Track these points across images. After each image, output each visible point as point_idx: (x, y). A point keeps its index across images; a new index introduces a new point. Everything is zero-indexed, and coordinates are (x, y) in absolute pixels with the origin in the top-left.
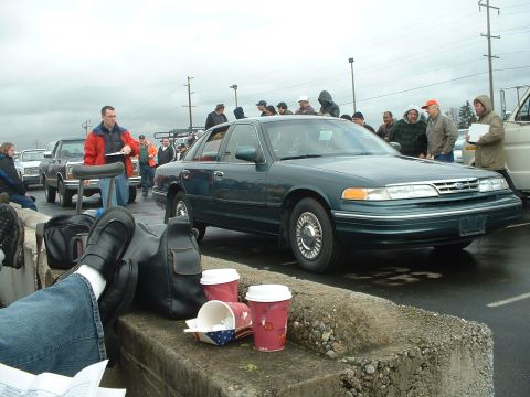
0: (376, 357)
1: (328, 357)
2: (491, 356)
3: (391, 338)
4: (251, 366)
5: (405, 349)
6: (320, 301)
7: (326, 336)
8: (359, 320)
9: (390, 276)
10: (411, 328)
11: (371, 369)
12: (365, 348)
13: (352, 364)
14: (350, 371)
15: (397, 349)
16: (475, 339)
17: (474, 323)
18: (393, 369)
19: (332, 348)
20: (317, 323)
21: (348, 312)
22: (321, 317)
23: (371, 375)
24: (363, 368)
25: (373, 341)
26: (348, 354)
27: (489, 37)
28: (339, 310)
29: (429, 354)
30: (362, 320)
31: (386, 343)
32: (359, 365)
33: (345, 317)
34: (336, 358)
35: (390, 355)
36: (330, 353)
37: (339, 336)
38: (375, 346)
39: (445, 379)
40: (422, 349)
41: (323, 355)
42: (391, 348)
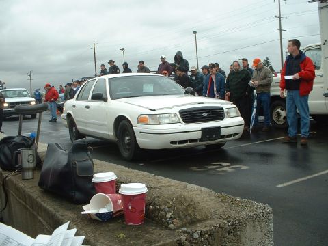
0: (200, 228)
1: (170, 229)
2: (272, 225)
3: (210, 215)
4: (122, 235)
5: (218, 222)
6: (166, 193)
7: (169, 215)
8: (189, 205)
9: (217, 168)
10: (222, 209)
11: (196, 236)
12: (193, 222)
13: (185, 232)
14: (183, 238)
15: (213, 222)
16: (261, 215)
17: (261, 204)
18: (210, 235)
19: (172, 223)
20: (163, 207)
21: (183, 200)
22: (166, 203)
23: (196, 239)
24: (191, 235)
25: (198, 217)
26: (182, 226)
27: (280, 18)
28: (177, 199)
29: (233, 225)
30: (191, 204)
31: (206, 219)
32: (189, 233)
33: (181, 203)
34: (174, 230)
35: (208, 226)
36: (171, 226)
37: (177, 215)
38: (199, 221)
39: (243, 240)
40: (229, 222)
41: (167, 227)
42: (209, 222)
